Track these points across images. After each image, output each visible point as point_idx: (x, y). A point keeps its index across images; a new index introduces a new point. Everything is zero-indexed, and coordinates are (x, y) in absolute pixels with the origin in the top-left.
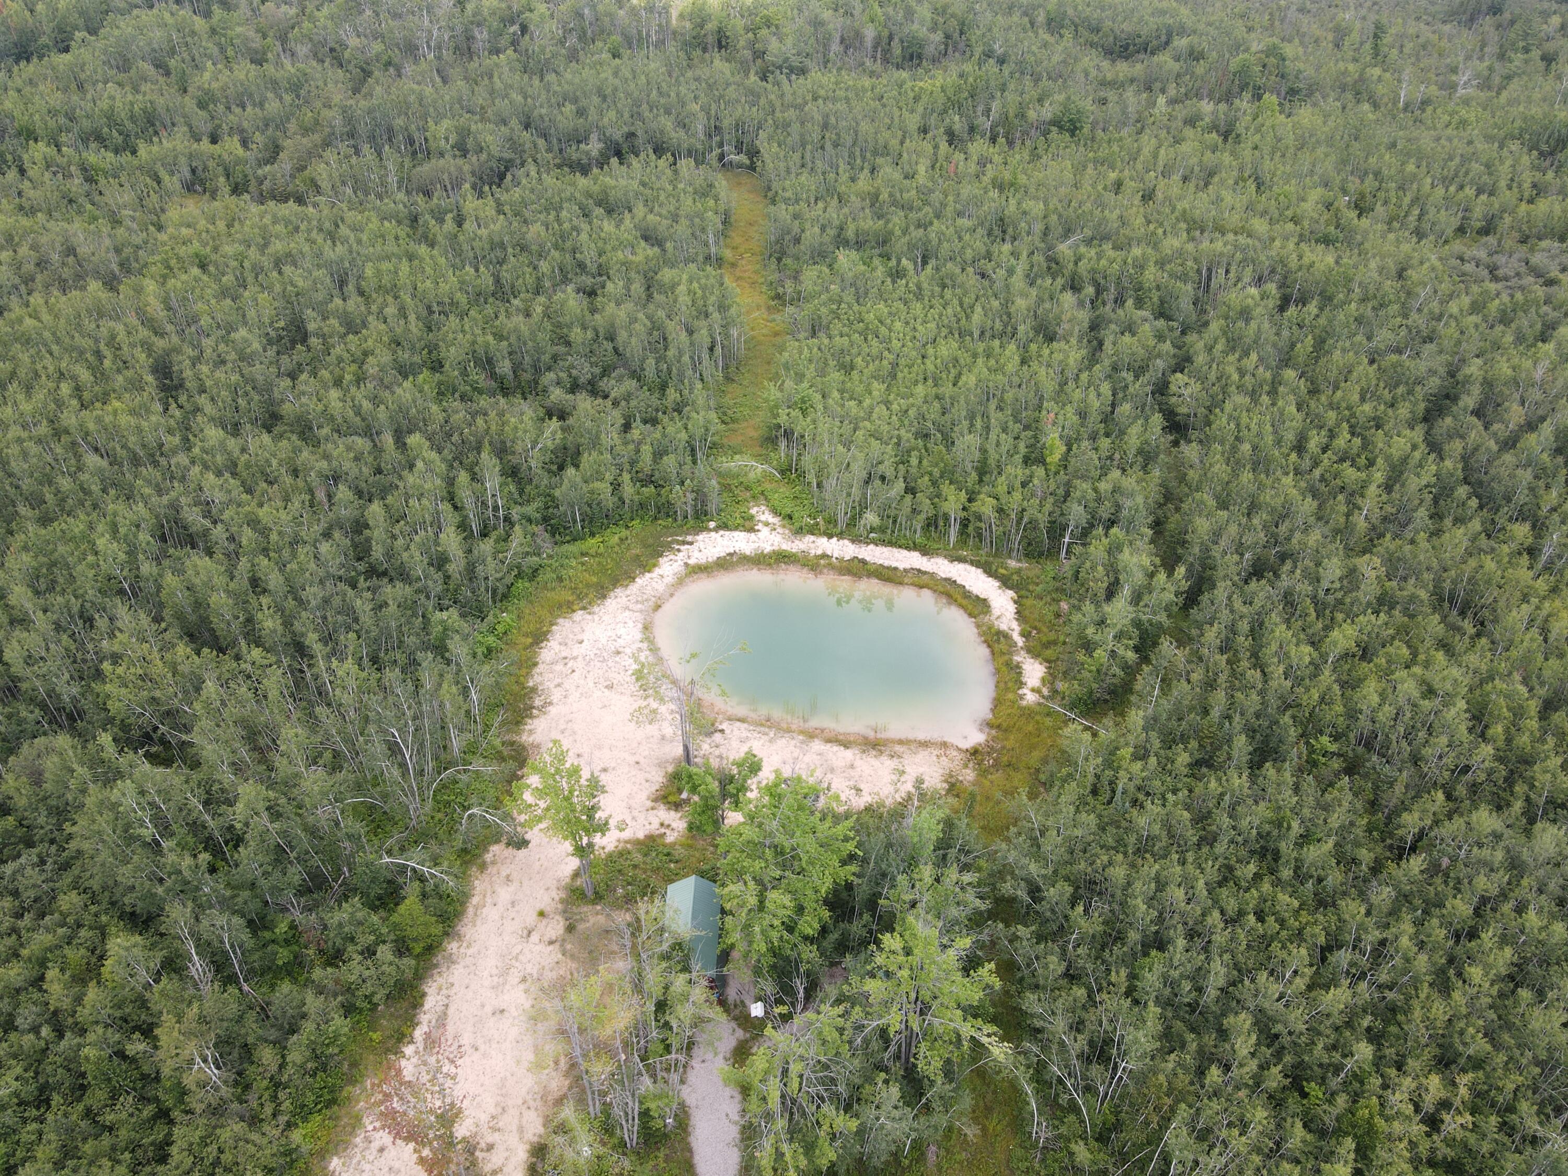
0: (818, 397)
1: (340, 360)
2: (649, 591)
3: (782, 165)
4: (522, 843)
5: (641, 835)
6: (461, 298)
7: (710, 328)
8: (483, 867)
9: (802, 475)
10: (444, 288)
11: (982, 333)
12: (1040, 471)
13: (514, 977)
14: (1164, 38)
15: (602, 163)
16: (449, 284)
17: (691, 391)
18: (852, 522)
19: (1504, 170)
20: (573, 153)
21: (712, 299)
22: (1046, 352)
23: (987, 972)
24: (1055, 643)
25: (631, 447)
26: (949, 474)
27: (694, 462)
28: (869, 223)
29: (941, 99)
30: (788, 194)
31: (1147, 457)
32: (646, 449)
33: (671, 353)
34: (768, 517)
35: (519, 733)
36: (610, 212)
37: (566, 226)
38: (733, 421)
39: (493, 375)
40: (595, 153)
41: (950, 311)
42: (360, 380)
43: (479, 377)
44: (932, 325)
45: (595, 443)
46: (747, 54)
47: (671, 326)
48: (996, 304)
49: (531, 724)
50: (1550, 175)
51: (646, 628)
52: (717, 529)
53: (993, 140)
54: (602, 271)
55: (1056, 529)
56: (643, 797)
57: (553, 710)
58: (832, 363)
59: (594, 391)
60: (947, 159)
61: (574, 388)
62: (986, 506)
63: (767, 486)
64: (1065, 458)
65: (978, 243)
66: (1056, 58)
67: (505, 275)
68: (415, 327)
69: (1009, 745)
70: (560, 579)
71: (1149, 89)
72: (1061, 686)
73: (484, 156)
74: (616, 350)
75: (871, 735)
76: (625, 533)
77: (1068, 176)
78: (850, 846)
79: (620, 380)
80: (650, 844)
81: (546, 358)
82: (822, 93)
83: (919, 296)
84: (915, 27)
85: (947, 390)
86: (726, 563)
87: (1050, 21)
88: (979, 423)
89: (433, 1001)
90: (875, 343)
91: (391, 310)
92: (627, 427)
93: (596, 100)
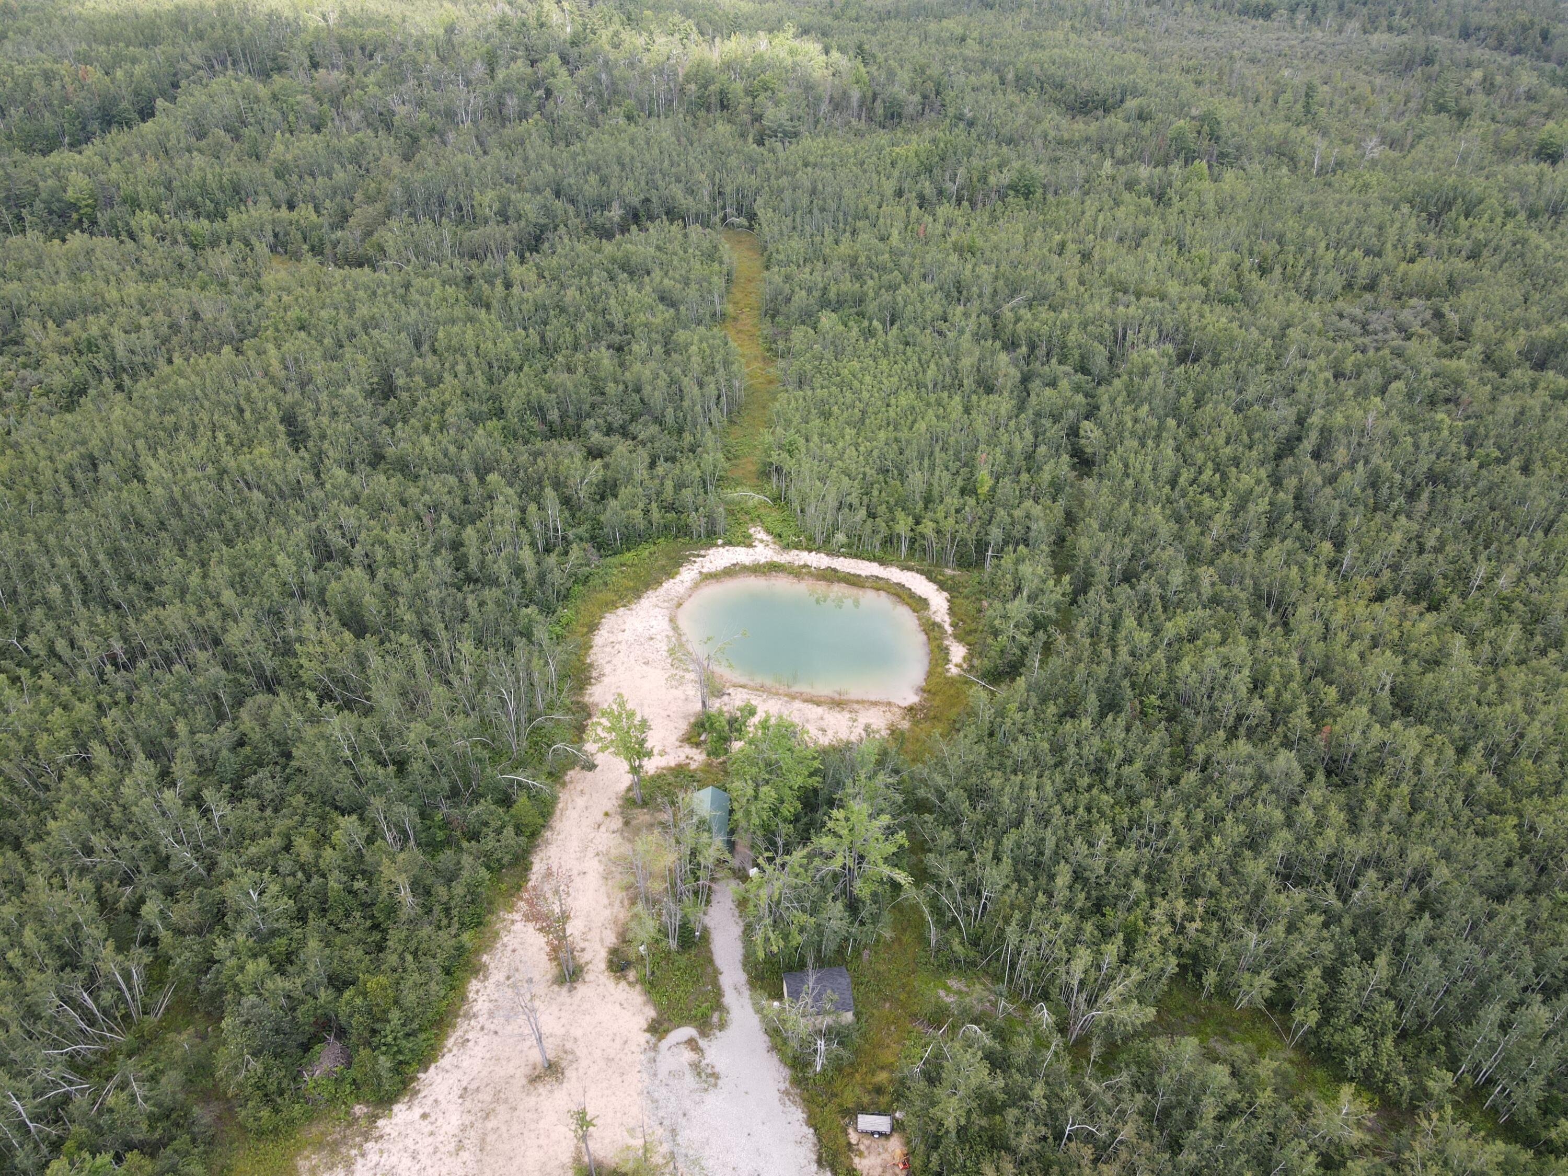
0: (803, 441)
1: (425, 410)
2: (673, 593)
3: (776, 229)
4: (591, 767)
5: (672, 764)
6: (515, 355)
7: (717, 382)
8: (564, 785)
9: (788, 502)
10: (502, 347)
11: (935, 385)
12: (972, 501)
13: (591, 853)
14: (1118, 97)
15: (624, 230)
16: (506, 343)
17: (703, 435)
18: (827, 541)
19: (1392, 232)
20: (598, 218)
21: (718, 358)
22: (983, 403)
23: (901, 837)
24: (975, 631)
25: (657, 481)
26: (903, 504)
27: (706, 493)
28: (848, 286)
29: (915, 163)
30: (781, 257)
31: (1057, 488)
32: (669, 484)
33: (686, 404)
34: (762, 535)
35: (582, 696)
36: (631, 274)
37: (597, 290)
38: (736, 457)
39: (544, 421)
40: (616, 219)
41: (910, 367)
42: (442, 427)
43: (534, 423)
44: (896, 379)
45: (629, 478)
46: (747, 117)
47: (686, 381)
48: (946, 360)
49: (590, 690)
50: (1432, 236)
51: (672, 620)
52: (723, 545)
53: (959, 202)
54: (627, 330)
55: (981, 546)
56: (673, 738)
57: (606, 680)
58: (814, 411)
59: (625, 433)
60: (918, 220)
61: (609, 431)
62: (927, 528)
63: (762, 511)
64: (993, 489)
65: (935, 306)
66: (1021, 120)
67: (550, 335)
68: (481, 381)
69: (935, 704)
70: (606, 584)
71: (1101, 149)
72: (976, 662)
73: (523, 223)
74: (642, 400)
75: (837, 697)
76: (653, 548)
77: (1019, 238)
78: (816, 764)
79: (645, 425)
80: (679, 770)
81: (586, 407)
82: (811, 159)
83: (886, 353)
84: (896, 89)
85: (904, 435)
86: (731, 572)
87: (1018, 78)
88: (926, 463)
89: (538, 867)
90: (848, 394)
91: (461, 368)
92: (652, 465)
93: (617, 168)
